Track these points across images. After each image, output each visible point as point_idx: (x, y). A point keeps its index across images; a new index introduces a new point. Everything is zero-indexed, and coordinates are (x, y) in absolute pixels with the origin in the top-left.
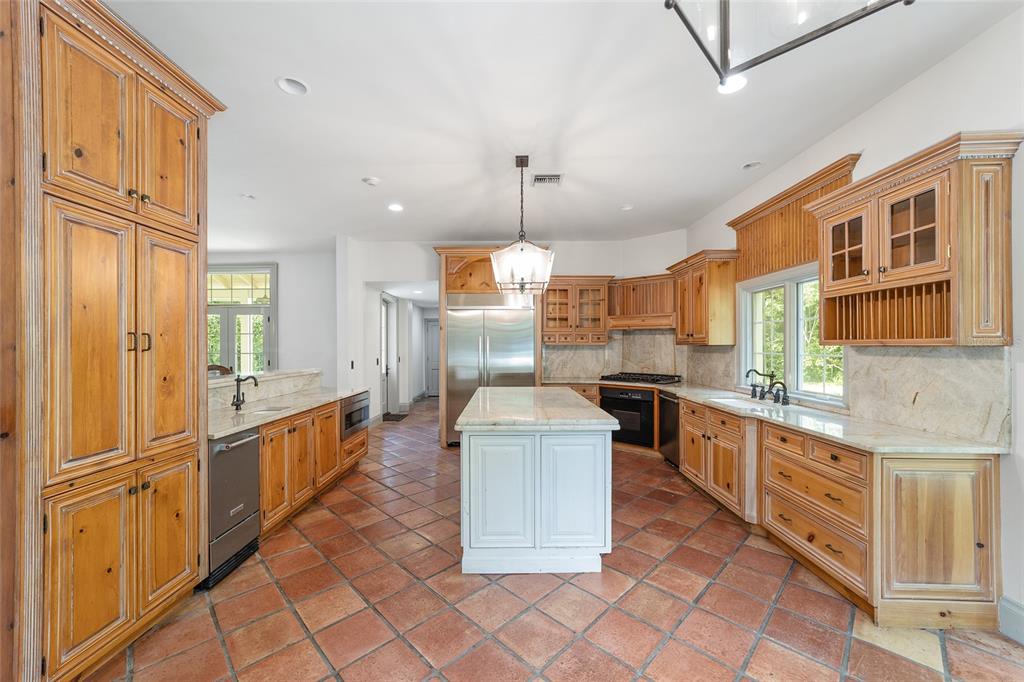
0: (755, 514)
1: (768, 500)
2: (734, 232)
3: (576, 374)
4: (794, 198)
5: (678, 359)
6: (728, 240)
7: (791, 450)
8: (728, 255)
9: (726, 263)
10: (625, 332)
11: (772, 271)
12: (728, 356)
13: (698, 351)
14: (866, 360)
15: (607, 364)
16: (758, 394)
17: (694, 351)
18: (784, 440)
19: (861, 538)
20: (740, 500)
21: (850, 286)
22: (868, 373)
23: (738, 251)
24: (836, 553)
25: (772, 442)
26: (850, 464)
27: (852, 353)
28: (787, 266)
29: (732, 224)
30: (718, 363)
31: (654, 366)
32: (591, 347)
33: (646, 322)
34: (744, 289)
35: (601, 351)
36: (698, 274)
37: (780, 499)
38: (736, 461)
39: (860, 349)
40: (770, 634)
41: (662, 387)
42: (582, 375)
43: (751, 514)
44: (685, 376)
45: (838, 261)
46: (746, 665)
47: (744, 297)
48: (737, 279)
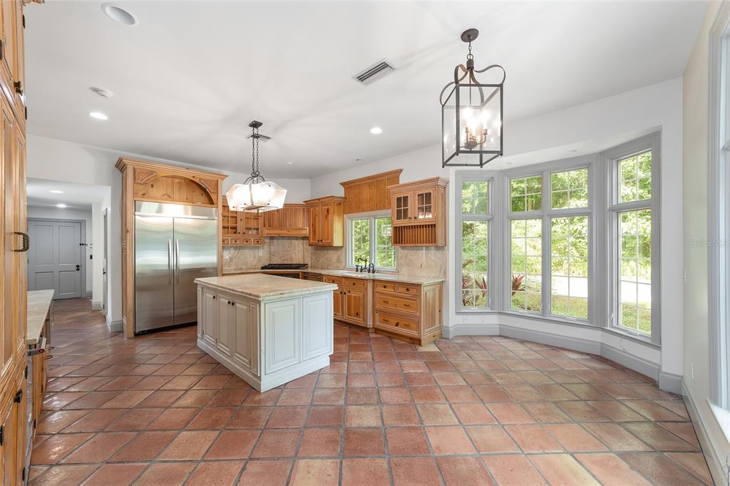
0: (371, 323)
1: (377, 315)
2: (343, 188)
3: (239, 267)
4: (375, 180)
5: (306, 254)
6: (341, 192)
7: (389, 290)
8: (340, 200)
9: (340, 203)
10: (272, 238)
11: (364, 211)
12: (339, 252)
13: (319, 250)
14: (406, 252)
15: (260, 259)
16: (359, 270)
17: (316, 249)
18: (385, 287)
19: (417, 317)
20: (364, 319)
21: (402, 223)
22: (406, 257)
23: (345, 198)
24: (407, 326)
25: (380, 289)
26: (413, 291)
27: (400, 249)
28: (372, 210)
29: (343, 184)
30: (332, 255)
31: (291, 259)
32: (250, 248)
33: (291, 232)
34: (349, 218)
35: (256, 251)
36: (327, 207)
37: (382, 312)
38: (361, 302)
39: (403, 248)
40: (401, 360)
41: (303, 271)
42: (244, 267)
43: (370, 324)
44: (309, 264)
45: (399, 212)
46: (402, 371)
47: (348, 222)
48: (345, 212)
